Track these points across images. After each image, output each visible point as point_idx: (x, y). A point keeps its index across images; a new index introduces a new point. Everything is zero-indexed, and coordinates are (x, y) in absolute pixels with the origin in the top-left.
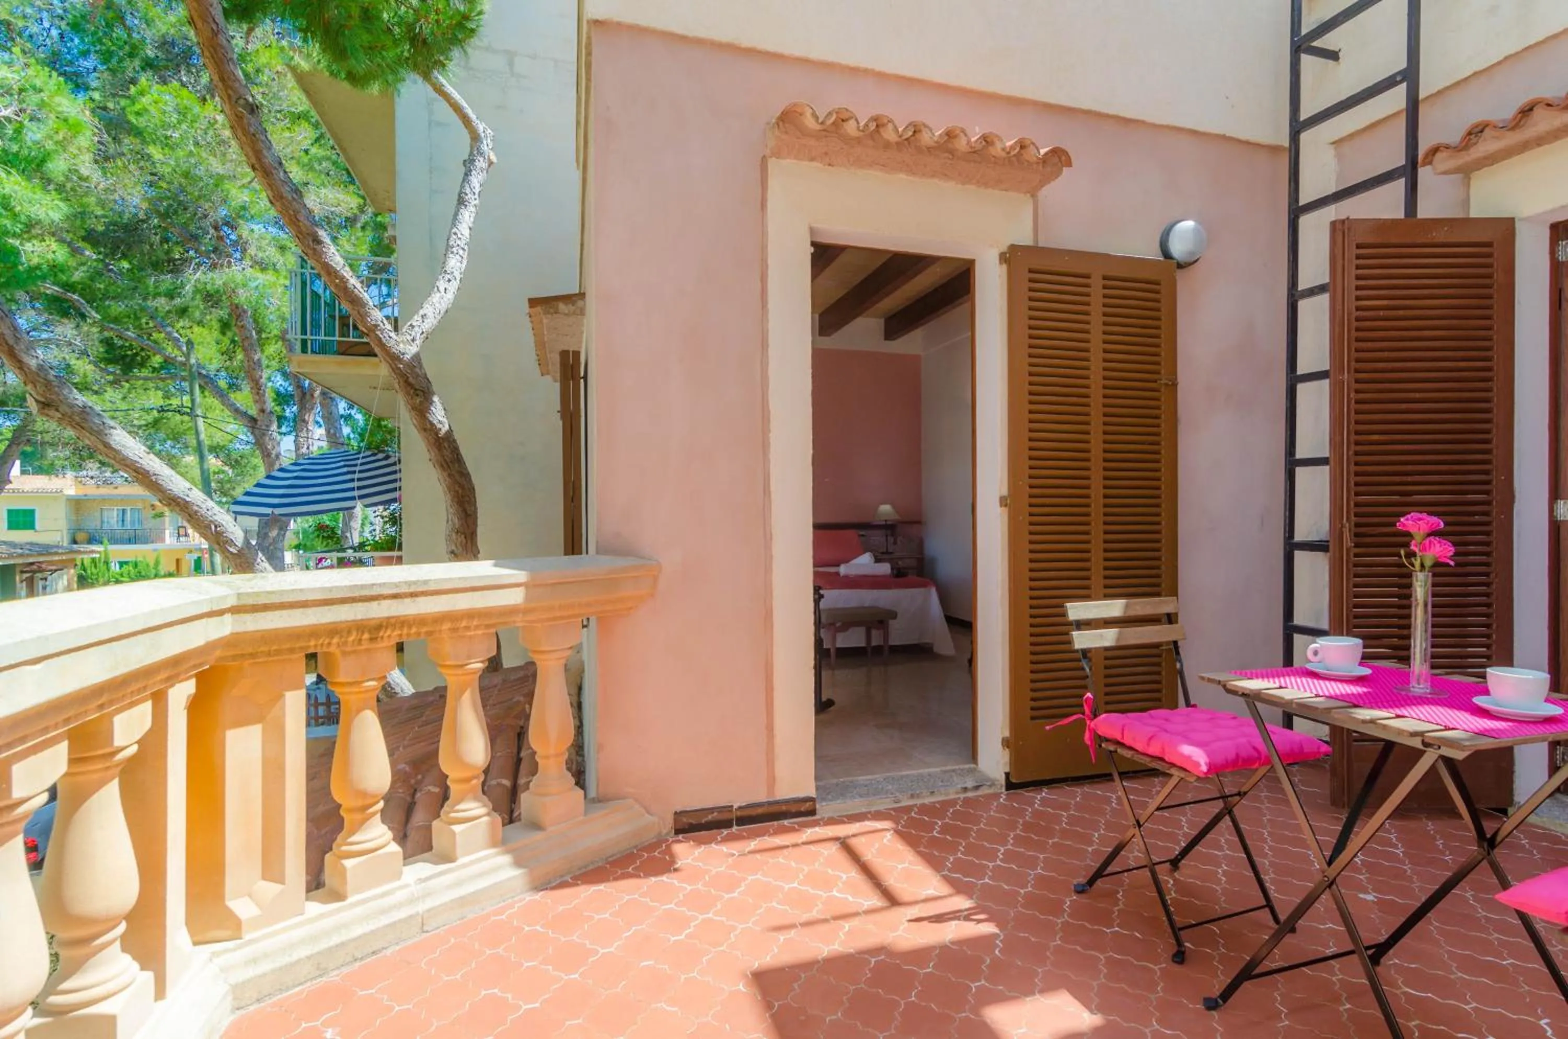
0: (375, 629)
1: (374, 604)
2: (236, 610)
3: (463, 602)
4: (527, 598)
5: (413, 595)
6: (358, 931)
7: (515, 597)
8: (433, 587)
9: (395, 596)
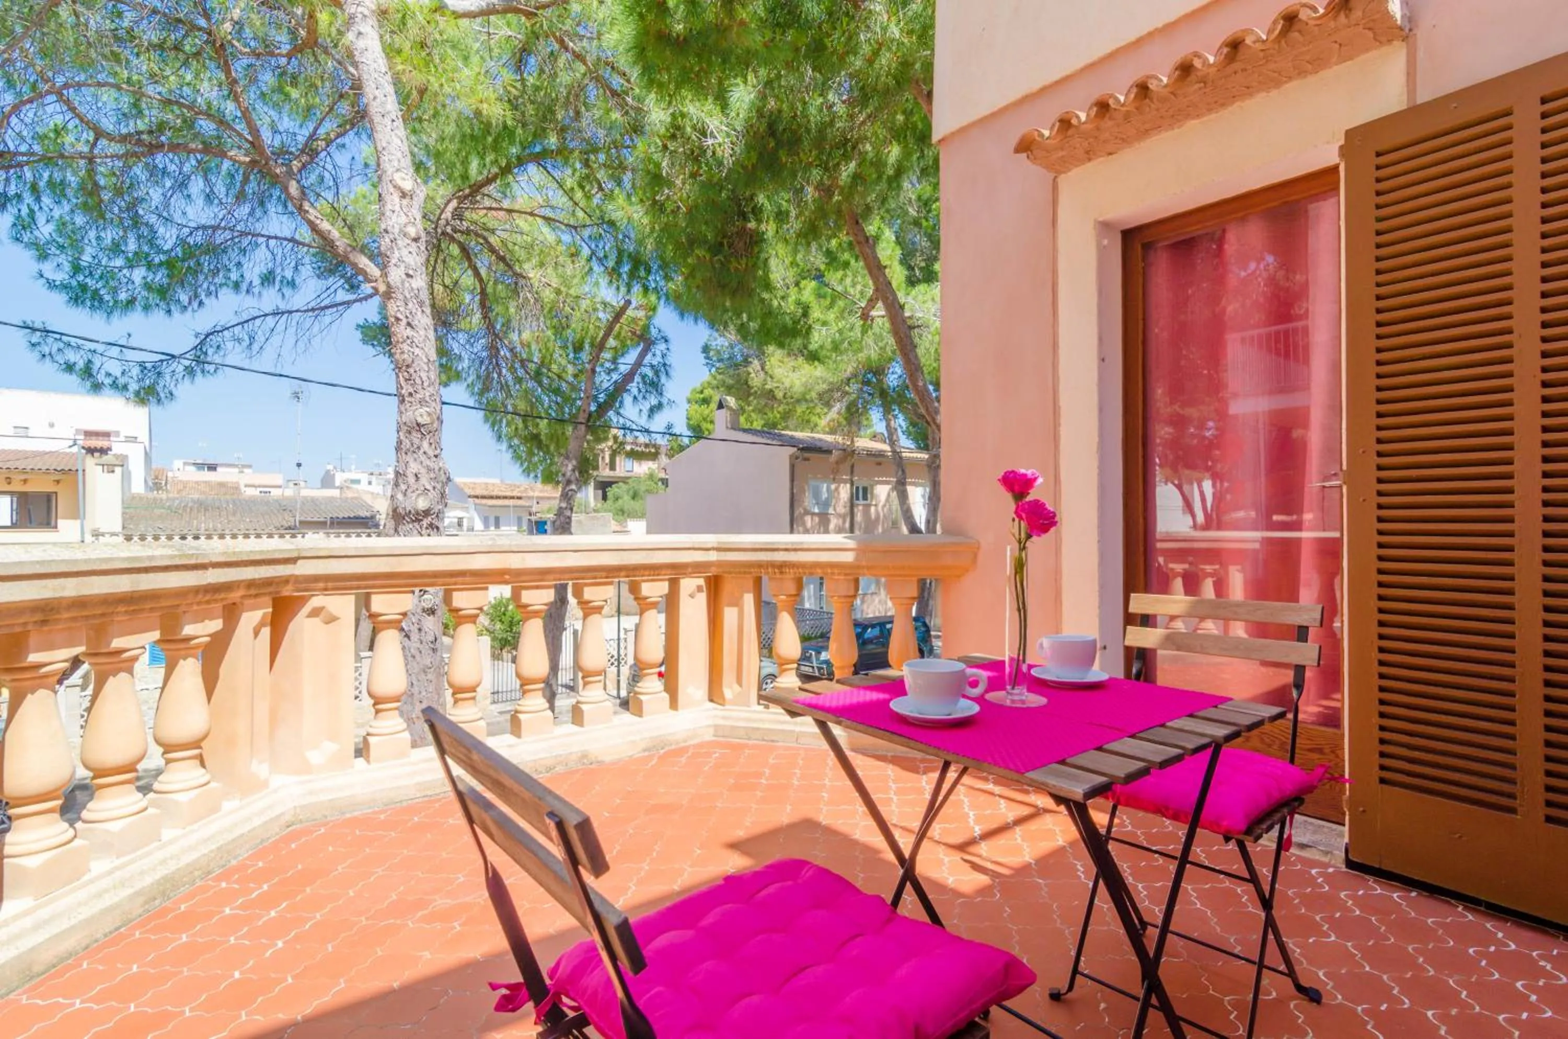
0: (781, 567)
1: (776, 553)
2: (718, 549)
3: (824, 557)
4: (857, 559)
5: (795, 550)
6: (767, 726)
7: (849, 557)
8: (805, 546)
9: (786, 550)
